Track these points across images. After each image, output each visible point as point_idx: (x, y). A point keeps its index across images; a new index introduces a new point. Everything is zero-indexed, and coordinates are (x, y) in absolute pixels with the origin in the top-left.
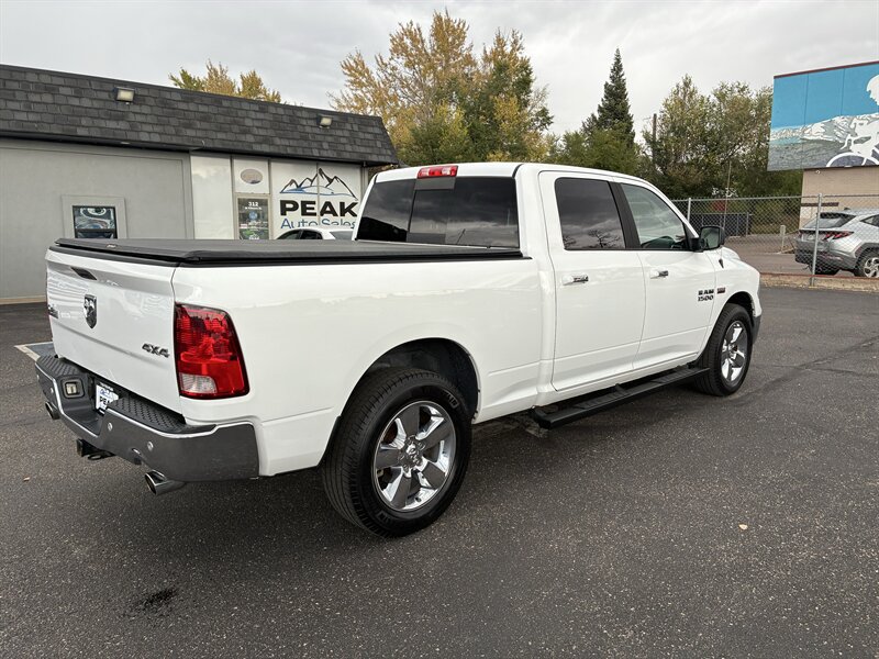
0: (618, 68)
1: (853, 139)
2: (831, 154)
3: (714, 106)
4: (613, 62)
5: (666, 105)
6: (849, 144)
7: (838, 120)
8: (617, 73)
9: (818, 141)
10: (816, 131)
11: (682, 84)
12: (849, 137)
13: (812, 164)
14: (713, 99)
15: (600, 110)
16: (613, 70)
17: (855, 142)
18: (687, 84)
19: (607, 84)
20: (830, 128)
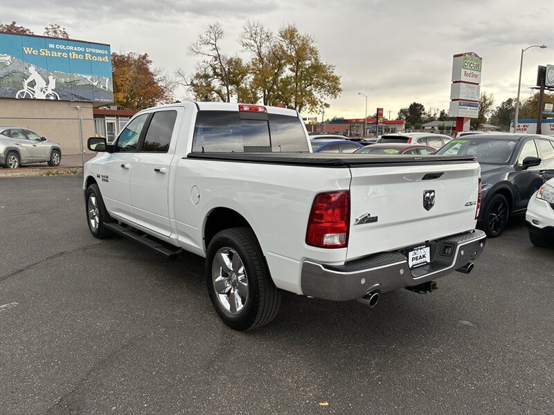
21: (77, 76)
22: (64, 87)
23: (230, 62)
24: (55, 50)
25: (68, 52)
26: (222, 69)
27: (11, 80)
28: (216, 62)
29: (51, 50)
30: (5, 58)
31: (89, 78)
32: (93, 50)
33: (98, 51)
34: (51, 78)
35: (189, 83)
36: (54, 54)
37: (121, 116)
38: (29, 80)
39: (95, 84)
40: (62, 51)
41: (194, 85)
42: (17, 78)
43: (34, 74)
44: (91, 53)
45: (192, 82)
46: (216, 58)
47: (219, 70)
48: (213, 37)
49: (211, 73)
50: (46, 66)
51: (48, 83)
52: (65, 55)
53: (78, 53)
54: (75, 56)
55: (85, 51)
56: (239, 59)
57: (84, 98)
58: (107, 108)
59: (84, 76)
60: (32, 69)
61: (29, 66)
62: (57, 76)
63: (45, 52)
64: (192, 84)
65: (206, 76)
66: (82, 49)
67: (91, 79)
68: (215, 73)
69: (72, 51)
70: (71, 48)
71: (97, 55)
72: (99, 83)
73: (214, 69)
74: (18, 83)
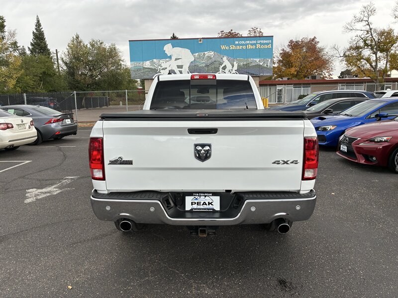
0: (38, 25)
1: (161, 68)
2: (154, 73)
3: (90, 49)
4: (36, 21)
5: (69, 46)
6: (160, 70)
7: (155, 60)
8: (39, 27)
9: (149, 68)
10: (147, 64)
11: (75, 37)
12: (159, 67)
13: (148, 77)
14: (89, 46)
15: (32, 44)
16: (36, 26)
17: (162, 69)
18: (78, 37)
19: (34, 32)
20: (152, 63)
21: (251, 60)
22: (242, 68)
23: (382, 33)
24: (239, 45)
25: (246, 45)
26: (372, 40)
27: (213, 66)
28: (368, 35)
29: (236, 45)
30: (211, 54)
31: (258, 60)
32: (262, 41)
33: (265, 41)
34: (235, 63)
35: (342, 55)
36: (238, 47)
37: (278, 85)
38: (223, 66)
39: (261, 64)
40: (243, 45)
41: (346, 56)
42: (216, 65)
43: (226, 62)
44: (260, 43)
45: (344, 54)
46: (368, 31)
47: (369, 42)
48: (366, 15)
49: (362, 44)
50: (232, 55)
51: (233, 66)
52: (244, 47)
53: (252, 45)
54: (250, 47)
55: (257, 43)
56: (391, 30)
57: (254, 74)
58: (281, 79)
59: (254, 59)
60: (225, 59)
61: (223, 57)
62: (239, 62)
63: (233, 47)
64: (345, 55)
65: (358, 48)
66: (255, 42)
67: (259, 61)
68: (366, 44)
69: (248, 44)
70: (248, 42)
71: (264, 44)
72: (264, 63)
73: (365, 41)
74: (217, 68)
